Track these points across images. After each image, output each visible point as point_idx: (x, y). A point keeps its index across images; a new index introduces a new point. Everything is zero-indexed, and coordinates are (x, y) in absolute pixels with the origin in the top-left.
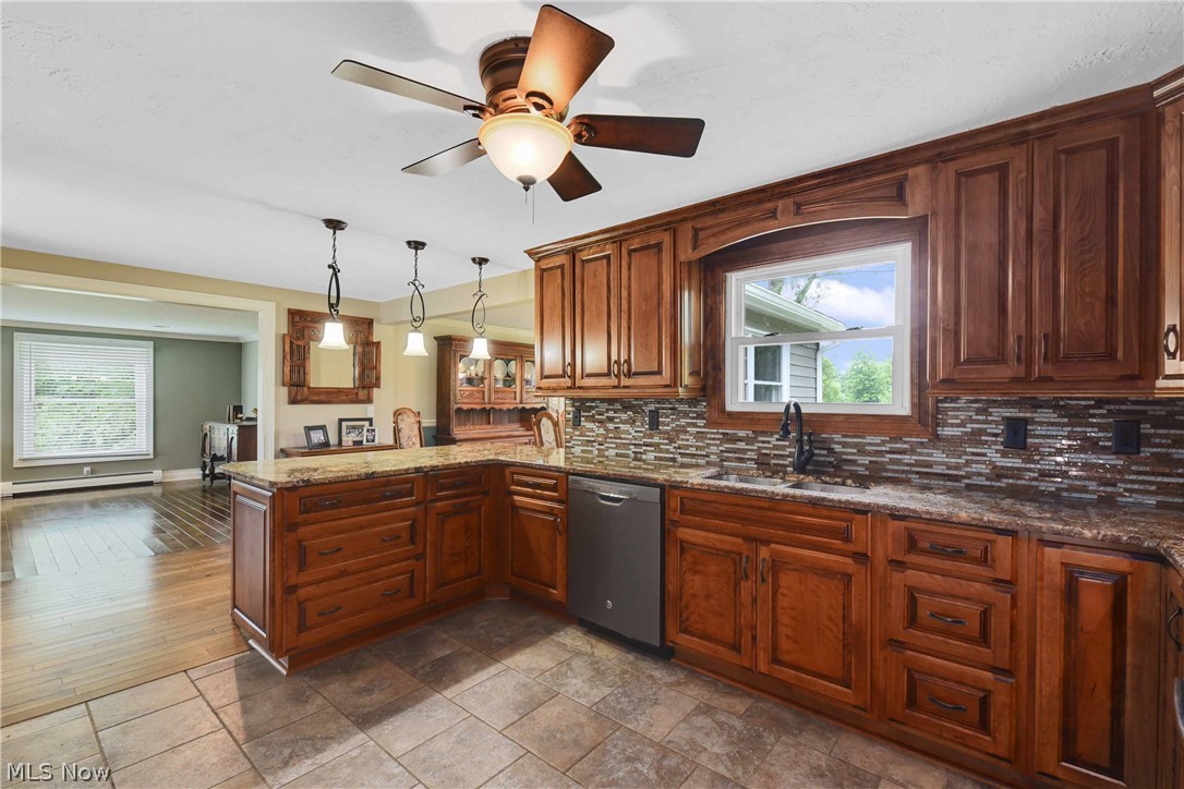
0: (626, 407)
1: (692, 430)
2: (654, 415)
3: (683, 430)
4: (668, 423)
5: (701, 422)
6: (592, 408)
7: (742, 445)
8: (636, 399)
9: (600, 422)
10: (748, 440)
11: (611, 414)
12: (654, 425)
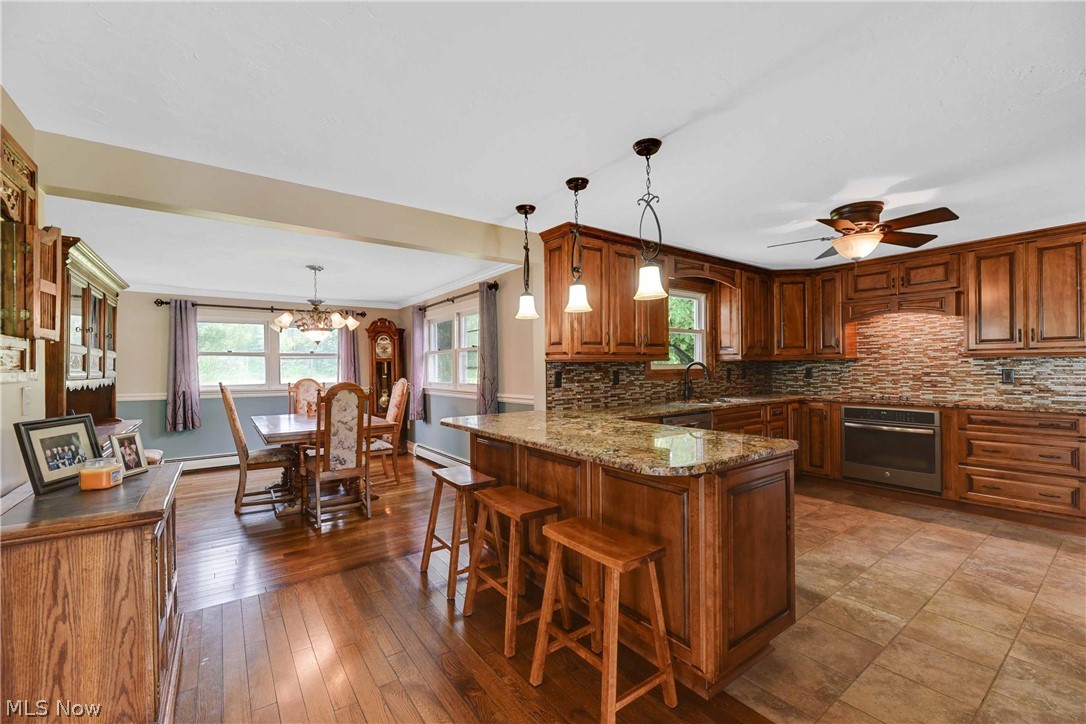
0: (598, 369)
1: (637, 383)
2: (616, 374)
3: (631, 383)
4: (624, 378)
5: (642, 377)
6: (572, 371)
7: (659, 389)
8: (606, 363)
9: (579, 382)
10: (662, 386)
11: (587, 375)
12: (616, 381)
